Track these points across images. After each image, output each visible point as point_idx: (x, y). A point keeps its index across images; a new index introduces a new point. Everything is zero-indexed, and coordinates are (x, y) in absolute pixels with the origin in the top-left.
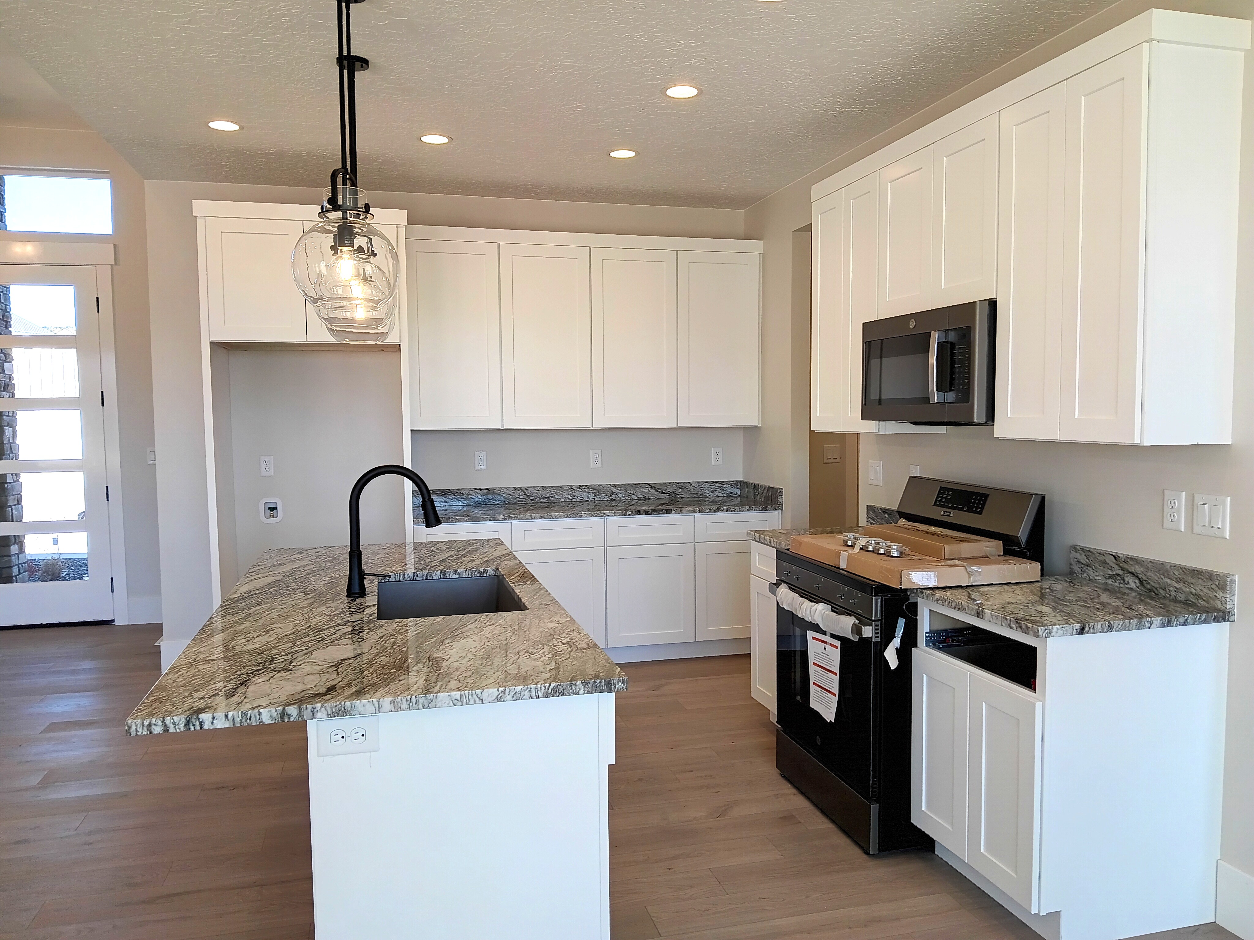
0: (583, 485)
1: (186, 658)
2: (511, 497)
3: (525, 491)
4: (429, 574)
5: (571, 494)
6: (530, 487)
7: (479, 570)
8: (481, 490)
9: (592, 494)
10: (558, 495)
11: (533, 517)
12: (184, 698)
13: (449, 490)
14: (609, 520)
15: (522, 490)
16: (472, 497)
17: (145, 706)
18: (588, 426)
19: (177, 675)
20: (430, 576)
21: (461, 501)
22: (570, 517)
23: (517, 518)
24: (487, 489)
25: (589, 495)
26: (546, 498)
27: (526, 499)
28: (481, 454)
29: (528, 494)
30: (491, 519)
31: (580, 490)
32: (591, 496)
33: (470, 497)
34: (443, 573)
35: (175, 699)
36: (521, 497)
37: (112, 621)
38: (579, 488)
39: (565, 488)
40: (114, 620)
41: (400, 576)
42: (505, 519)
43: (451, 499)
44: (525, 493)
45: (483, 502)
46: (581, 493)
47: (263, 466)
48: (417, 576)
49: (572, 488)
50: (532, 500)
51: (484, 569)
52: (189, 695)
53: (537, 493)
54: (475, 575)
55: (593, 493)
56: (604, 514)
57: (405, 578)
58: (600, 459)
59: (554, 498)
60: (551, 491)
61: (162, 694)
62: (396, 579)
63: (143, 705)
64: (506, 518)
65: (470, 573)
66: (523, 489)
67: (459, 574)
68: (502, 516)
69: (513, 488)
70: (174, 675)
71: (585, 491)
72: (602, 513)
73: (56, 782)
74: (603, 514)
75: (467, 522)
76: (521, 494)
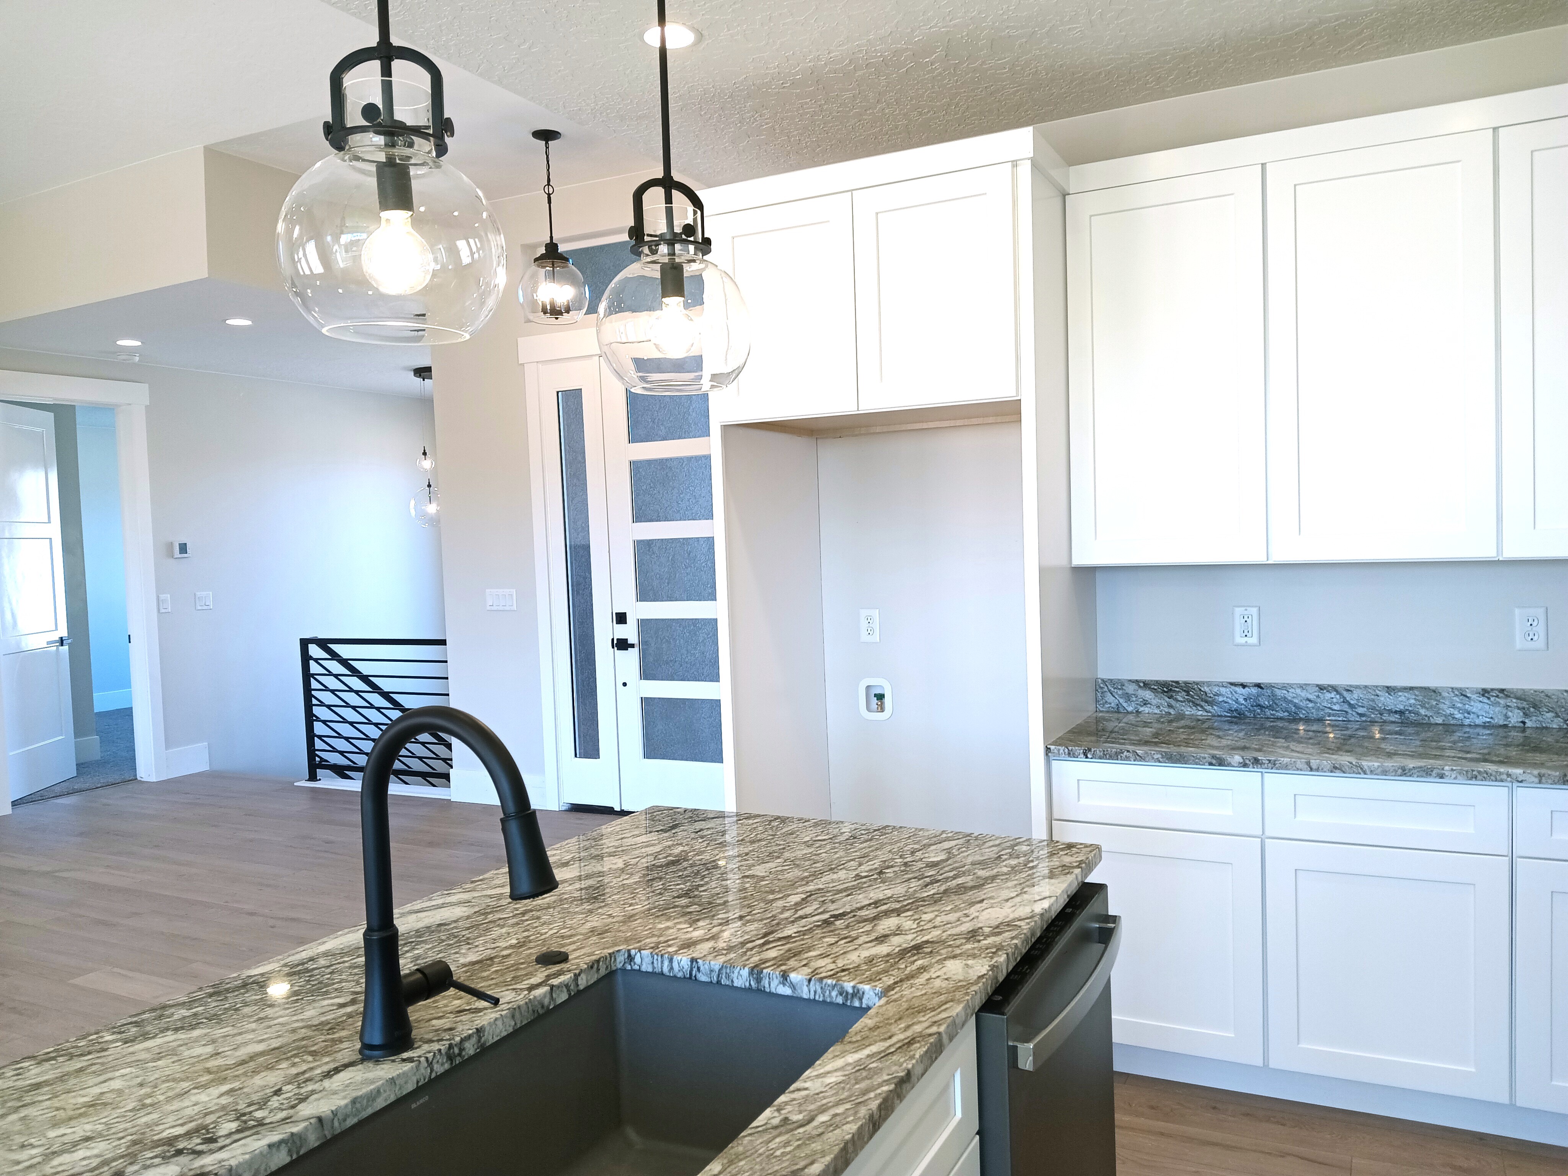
0: (1492, 690)
2: (1310, 705)
3: (1345, 694)
4: (724, 971)
5: (1459, 709)
6: (1357, 687)
7: (842, 988)
8: (1244, 686)
9: (1516, 711)
10: (1427, 709)
11: (1314, 767)
13: (1177, 682)
14: (1522, 793)
15: (1338, 692)
16: (1225, 699)
18: (1488, 552)
20: (728, 976)
21: (1202, 707)
22: (1410, 776)
23: (1273, 765)
24: (1258, 686)
25: (1510, 714)
26: (1396, 712)
27: (1346, 712)
28: (1246, 612)
29: (1352, 702)
30: (1214, 762)
31: (1486, 700)
32: (1515, 718)
33: (1221, 699)
34: (756, 972)
36: (1335, 707)
38: (1483, 695)
39: (1445, 694)
41: (662, 962)
42: (1245, 765)
43: (1181, 702)
44: (1344, 698)
45: (1250, 711)
46: (1487, 707)
47: (864, 624)
48: (699, 969)
49: (1462, 693)
50: (1361, 715)
51: (854, 987)
53: (1373, 700)
54: (830, 995)
55: (1519, 708)
56: (1509, 775)
57: (672, 968)
58: (1541, 629)
59: (1417, 714)
60: (1408, 699)
62: (654, 968)
64: (1247, 762)
65: (819, 991)
66: (1340, 689)
67: (793, 987)
68: (1237, 758)
69: (1317, 685)
71: (1499, 703)
72: (1501, 773)
74: (1504, 777)
75: (1160, 762)
76: (1335, 700)
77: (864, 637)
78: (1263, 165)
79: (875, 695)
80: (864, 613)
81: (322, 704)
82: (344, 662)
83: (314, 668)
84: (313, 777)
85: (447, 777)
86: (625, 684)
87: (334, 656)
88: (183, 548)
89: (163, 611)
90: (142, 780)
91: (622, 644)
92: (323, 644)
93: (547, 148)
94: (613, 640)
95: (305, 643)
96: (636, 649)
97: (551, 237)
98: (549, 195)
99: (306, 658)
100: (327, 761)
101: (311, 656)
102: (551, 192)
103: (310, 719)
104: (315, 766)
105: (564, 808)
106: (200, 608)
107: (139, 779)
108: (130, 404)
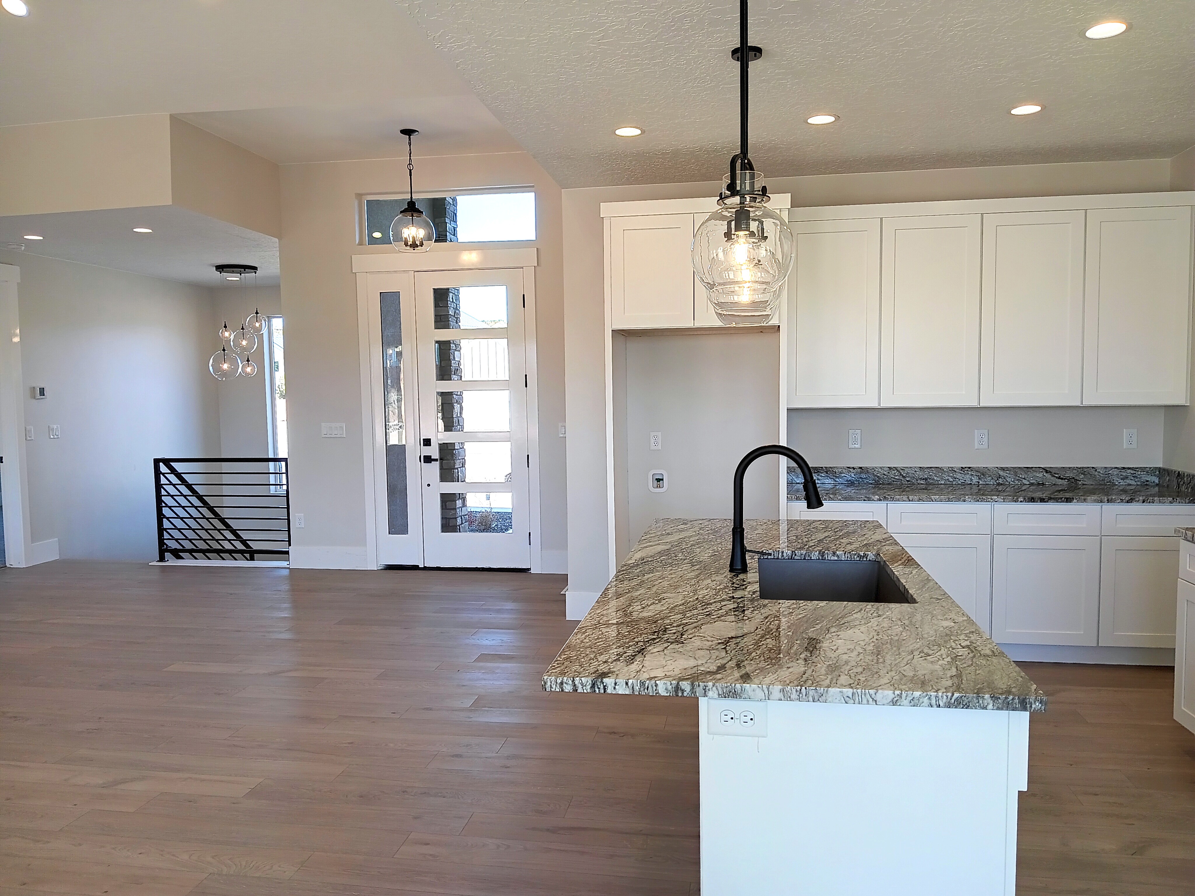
0: (966, 467)
1: (591, 620)
2: (885, 477)
3: (901, 471)
4: (807, 554)
5: (951, 477)
6: (907, 467)
7: (859, 554)
8: (854, 468)
9: (975, 477)
10: (937, 477)
11: (911, 499)
12: (590, 660)
13: (822, 468)
14: (997, 506)
15: (898, 471)
16: (845, 475)
17: (558, 664)
18: (975, 404)
19: (583, 636)
20: (809, 556)
21: (833, 479)
22: (952, 501)
23: (893, 499)
24: (861, 468)
25: (973, 478)
26: (923, 479)
27: (902, 480)
28: (855, 432)
29: (904, 475)
30: (866, 499)
31: (963, 472)
32: (975, 480)
33: (843, 475)
34: (822, 553)
35: (583, 660)
36: (896, 477)
37: (529, 569)
38: (962, 470)
39: (945, 470)
40: (530, 568)
41: (778, 554)
42: (880, 500)
43: (824, 477)
44: (901, 473)
45: (856, 481)
46: (963, 475)
47: (652, 441)
48: (796, 555)
49: (952, 470)
50: (908, 481)
51: (864, 554)
52: (594, 657)
53: (914, 474)
54: (854, 558)
55: (976, 476)
56: (992, 499)
57: (783, 556)
58: (986, 439)
59: (933, 479)
60: (929, 473)
61: (571, 653)
62: (774, 557)
63: (556, 662)
64: (881, 498)
65: (849, 556)
66: (898, 469)
67: (838, 556)
68: (877, 497)
69: (888, 467)
70: (582, 635)
71: (968, 473)
72: (989, 498)
73: (485, 707)
74: (990, 500)
75: (841, 501)
76: (896, 474)
77: (653, 447)
78: (881, 219)
79: (656, 479)
80: (652, 434)
81: (167, 506)
82: (179, 476)
83: (163, 481)
84: (162, 559)
85: (287, 553)
86: (429, 485)
87: (173, 471)
88: (42, 392)
89: (29, 438)
90: (11, 566)
91: (428, 459)
92: (167, 462)
93: (410, 140)
94: (420, 456)
95: (157, 462)
96: (438, 462)
97: (411, 197)
98: (410, 170)
99: (158, 473)
100: (170, 547)
101: (161, 472)
102: (411, 169)
103: (160, 516)
104: (163, 550)
105: (380, 568)
106: (52, 437)
107: (8, 566)
108: (7, 281)
